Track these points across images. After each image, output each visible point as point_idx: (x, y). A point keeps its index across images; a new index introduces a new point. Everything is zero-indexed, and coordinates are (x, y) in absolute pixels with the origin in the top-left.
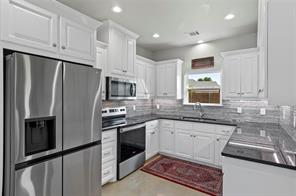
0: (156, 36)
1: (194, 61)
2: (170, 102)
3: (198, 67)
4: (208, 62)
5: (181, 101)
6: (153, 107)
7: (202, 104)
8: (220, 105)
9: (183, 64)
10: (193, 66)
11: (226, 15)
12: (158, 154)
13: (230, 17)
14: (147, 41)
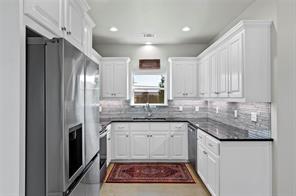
0: (114, 29)
1: (142, 62)
3: (145, 68)
4: (155, 64)
5: (129, 101)
8: (166, 104)
9: (130, 63)
10: (141, 66)
11: (183, 27)
13: (186, 29)
14: (102, 33)
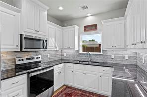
2: (72, 52)
4: (94, 27)
5: (78, 51)
6: (62, 55)
7: (91, 53)
9: (79, 29)
10: (85, 30)
12: (64, 85)
